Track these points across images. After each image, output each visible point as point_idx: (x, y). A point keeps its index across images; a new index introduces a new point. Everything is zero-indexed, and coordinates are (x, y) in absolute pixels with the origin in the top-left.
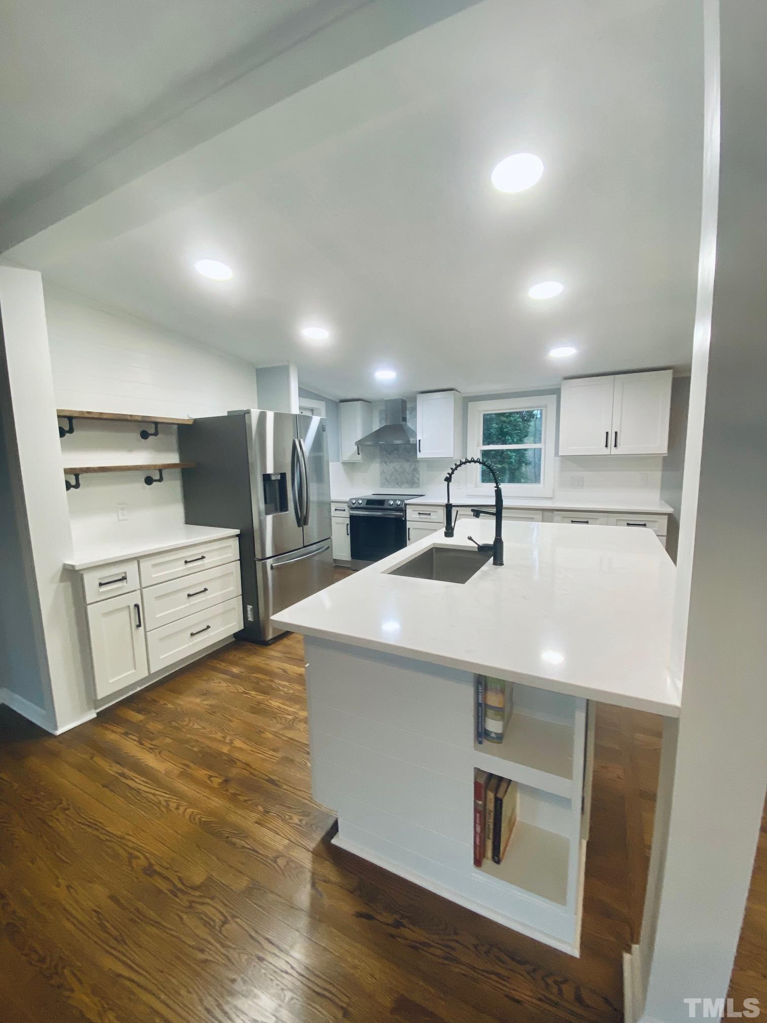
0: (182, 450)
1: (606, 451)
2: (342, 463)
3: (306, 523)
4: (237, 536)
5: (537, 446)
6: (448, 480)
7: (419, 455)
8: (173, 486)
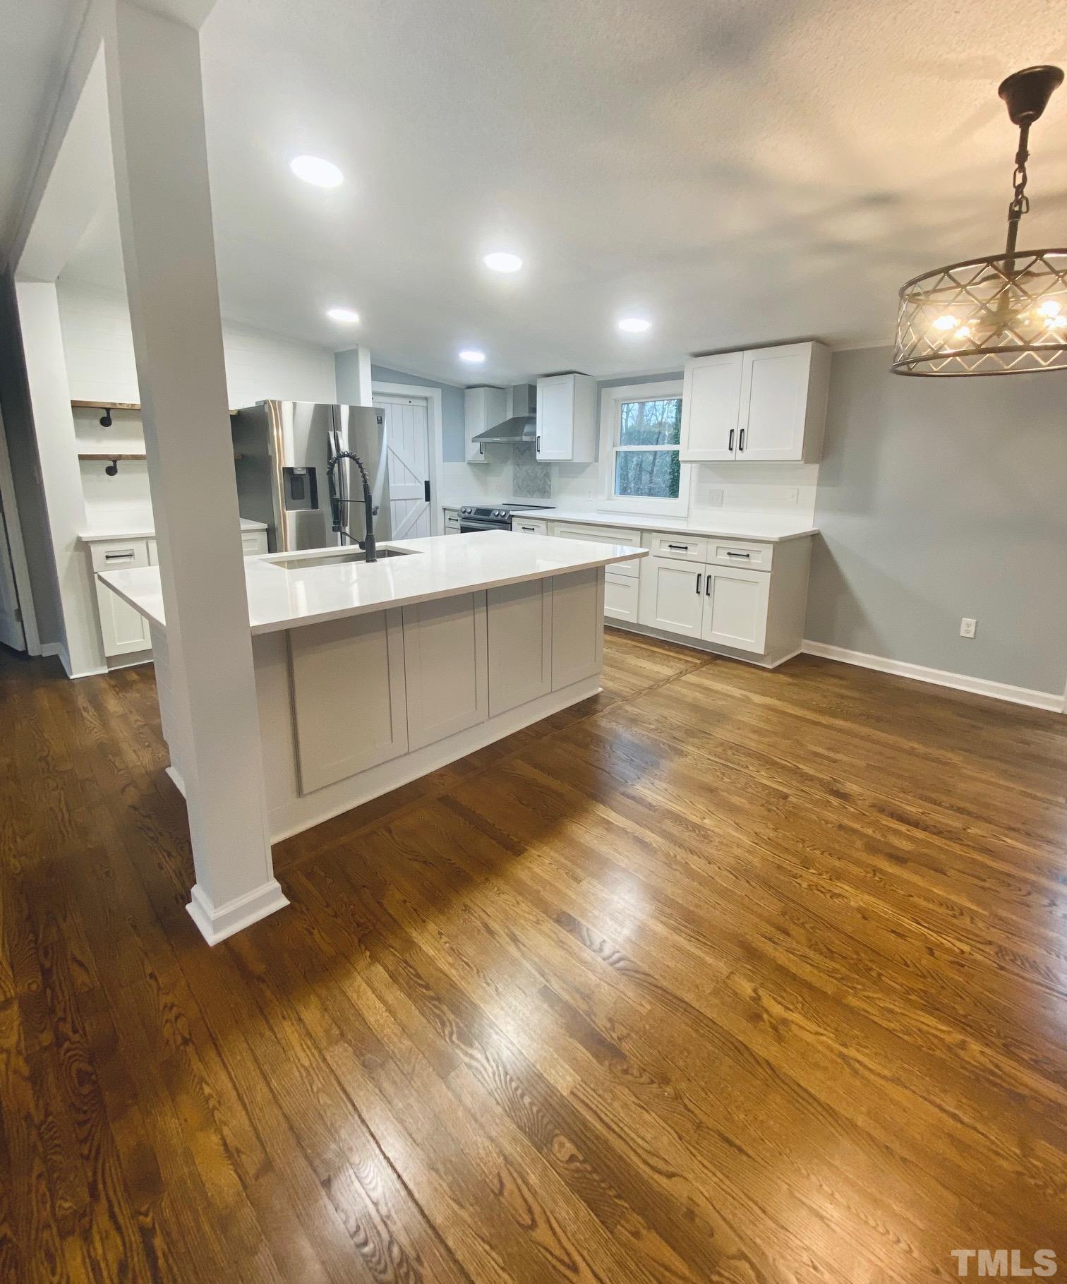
1: (730, 456)
2: (469, 463)
4: (265, 530)
5: (675, 447)
7: (539, 456)
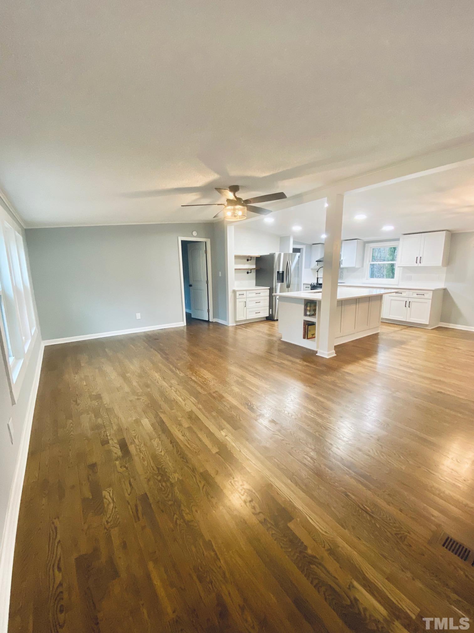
0: (257, 264)
1: (416, 265)
3: (289, 287)
4: (269, 289)
5: (393, 262)
6: (317, 271)
7: (342, 266)
8: (253, 275)
